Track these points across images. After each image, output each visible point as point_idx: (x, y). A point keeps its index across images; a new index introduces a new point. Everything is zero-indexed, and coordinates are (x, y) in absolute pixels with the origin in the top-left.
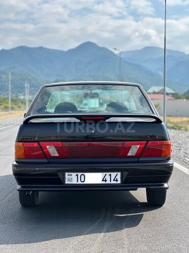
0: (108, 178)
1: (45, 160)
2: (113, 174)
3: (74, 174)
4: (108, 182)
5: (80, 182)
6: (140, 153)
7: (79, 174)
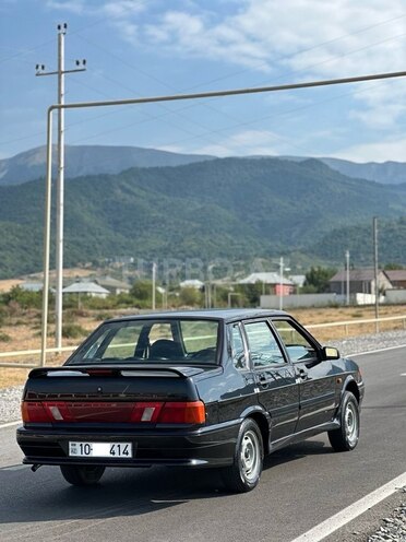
0: (116, 449)
1: (50, 426)
2: (123, 445)
3: (78, 444)
4: (117, 455)
5: (84, 455)
6: (157, 419)
7: (84, 444)
